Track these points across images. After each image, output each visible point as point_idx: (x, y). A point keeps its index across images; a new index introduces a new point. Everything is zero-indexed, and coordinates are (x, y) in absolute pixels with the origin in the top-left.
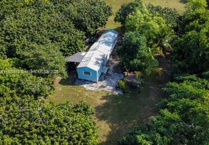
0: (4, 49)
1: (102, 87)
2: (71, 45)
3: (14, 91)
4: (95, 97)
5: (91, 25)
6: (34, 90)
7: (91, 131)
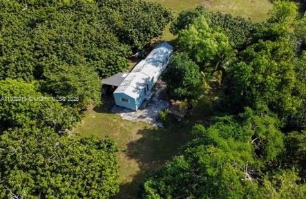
0: (31, 69)
1: (141, 117)
2: (111, 65)
3: (34, 122)
4: (130, 129)
5: (139, 37)
6: (55, 122)
7: (108, 170)
